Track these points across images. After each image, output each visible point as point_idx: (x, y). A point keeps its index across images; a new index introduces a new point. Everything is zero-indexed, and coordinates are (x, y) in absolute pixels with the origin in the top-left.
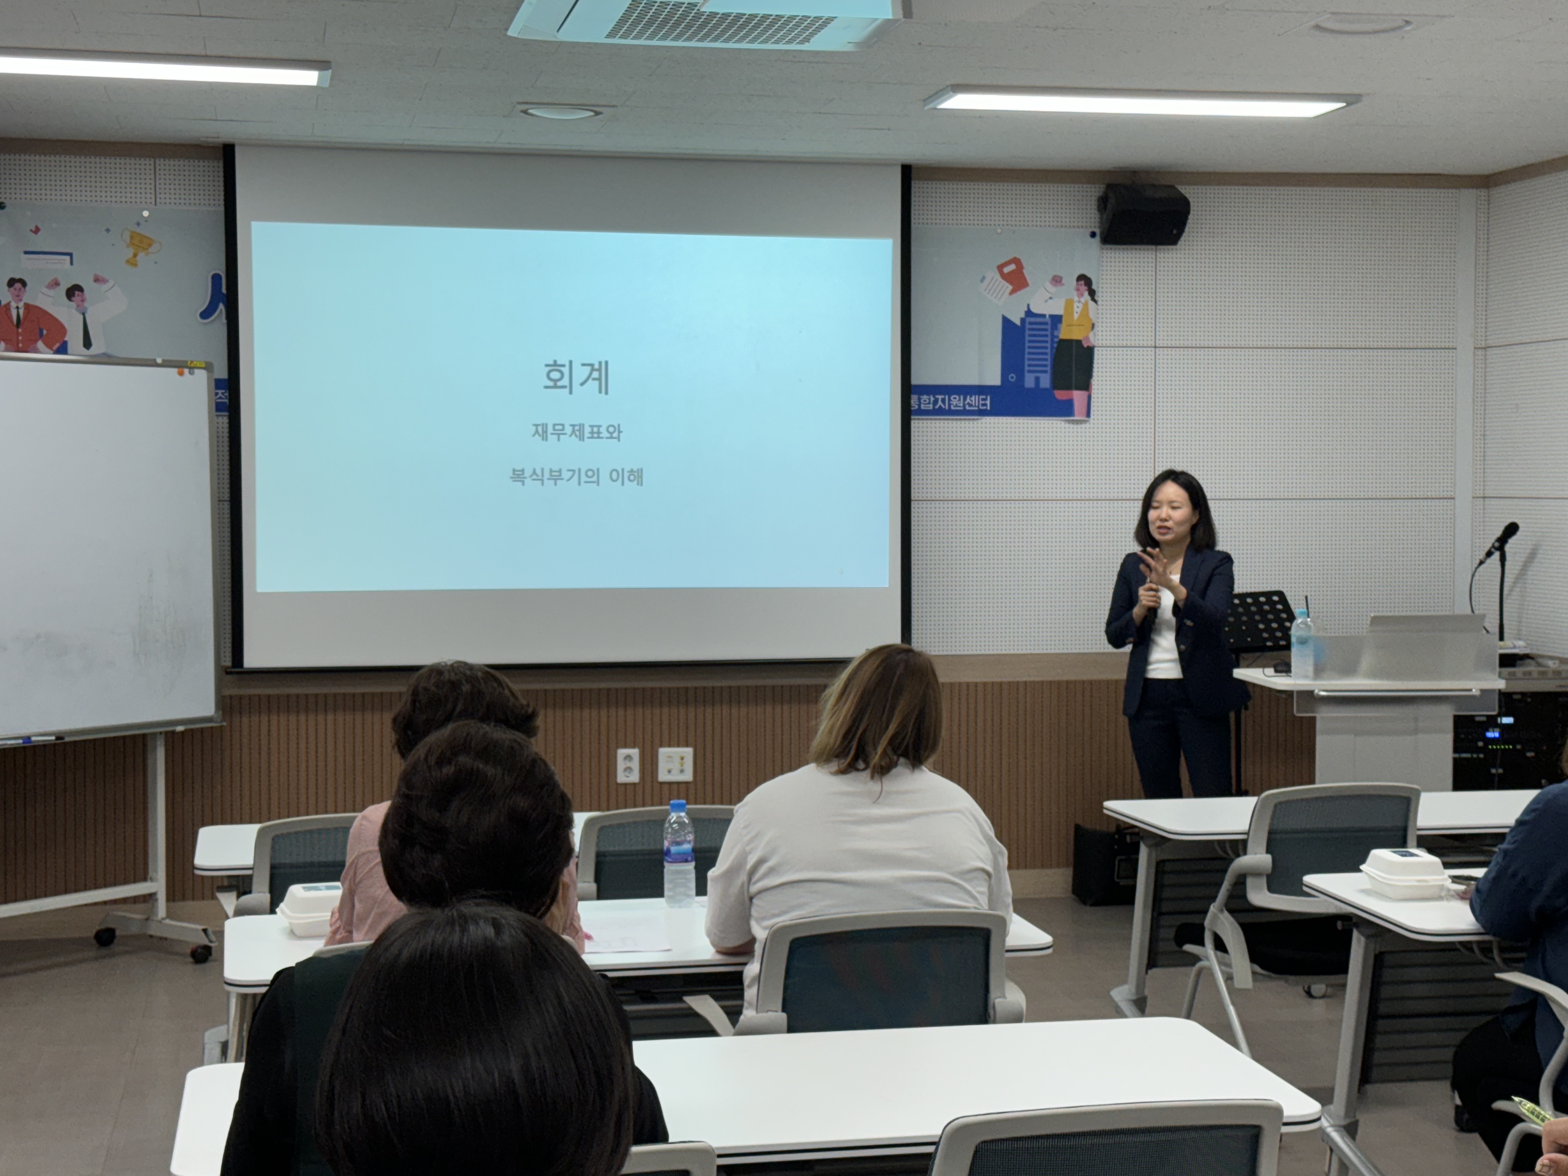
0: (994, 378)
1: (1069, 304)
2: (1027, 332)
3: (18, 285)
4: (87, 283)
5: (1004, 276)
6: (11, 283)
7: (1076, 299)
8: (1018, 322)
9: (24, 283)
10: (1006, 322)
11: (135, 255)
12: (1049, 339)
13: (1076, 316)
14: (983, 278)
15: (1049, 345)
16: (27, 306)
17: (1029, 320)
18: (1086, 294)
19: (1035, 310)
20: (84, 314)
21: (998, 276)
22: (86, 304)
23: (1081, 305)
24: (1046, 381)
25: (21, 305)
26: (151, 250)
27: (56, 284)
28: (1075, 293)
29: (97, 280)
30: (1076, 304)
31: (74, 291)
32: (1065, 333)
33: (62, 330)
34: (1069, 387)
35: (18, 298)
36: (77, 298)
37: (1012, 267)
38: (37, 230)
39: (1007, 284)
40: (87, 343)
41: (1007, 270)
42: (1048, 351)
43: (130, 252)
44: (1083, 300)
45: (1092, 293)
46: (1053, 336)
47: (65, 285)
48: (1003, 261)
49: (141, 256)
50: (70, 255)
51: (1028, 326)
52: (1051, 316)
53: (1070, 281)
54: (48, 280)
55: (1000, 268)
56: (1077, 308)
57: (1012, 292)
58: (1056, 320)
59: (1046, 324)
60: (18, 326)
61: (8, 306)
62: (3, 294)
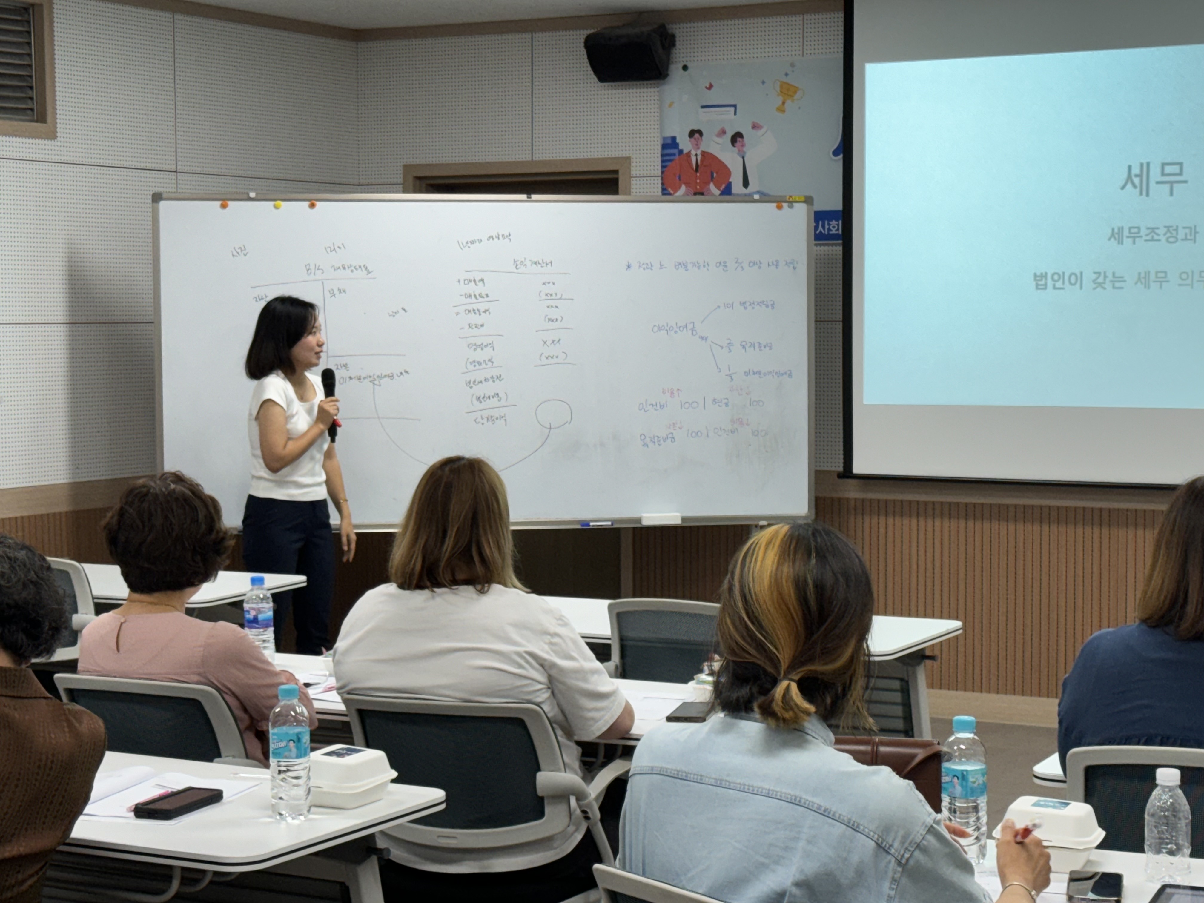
3: (697, 135)
4: (746, 131)
9: (700, 132)
11: (784, 103)
16: (704, 154)
20: (743, 158)
22: (745, 149)
25: (699, 152)
26: (797, 96)
27: (723, 132)
29: (755, 126)
31: (737, 137)
33: (728, 173)
35: (697, 146)
36: (738, 144)
40: (746, 183)
43: (779, 100)
47: (730, 133)
49: (788, 102)
50: (735, 106)
54: (717, 129)
60: (697, 171)
61: (689, 154)
62: (685, 144)
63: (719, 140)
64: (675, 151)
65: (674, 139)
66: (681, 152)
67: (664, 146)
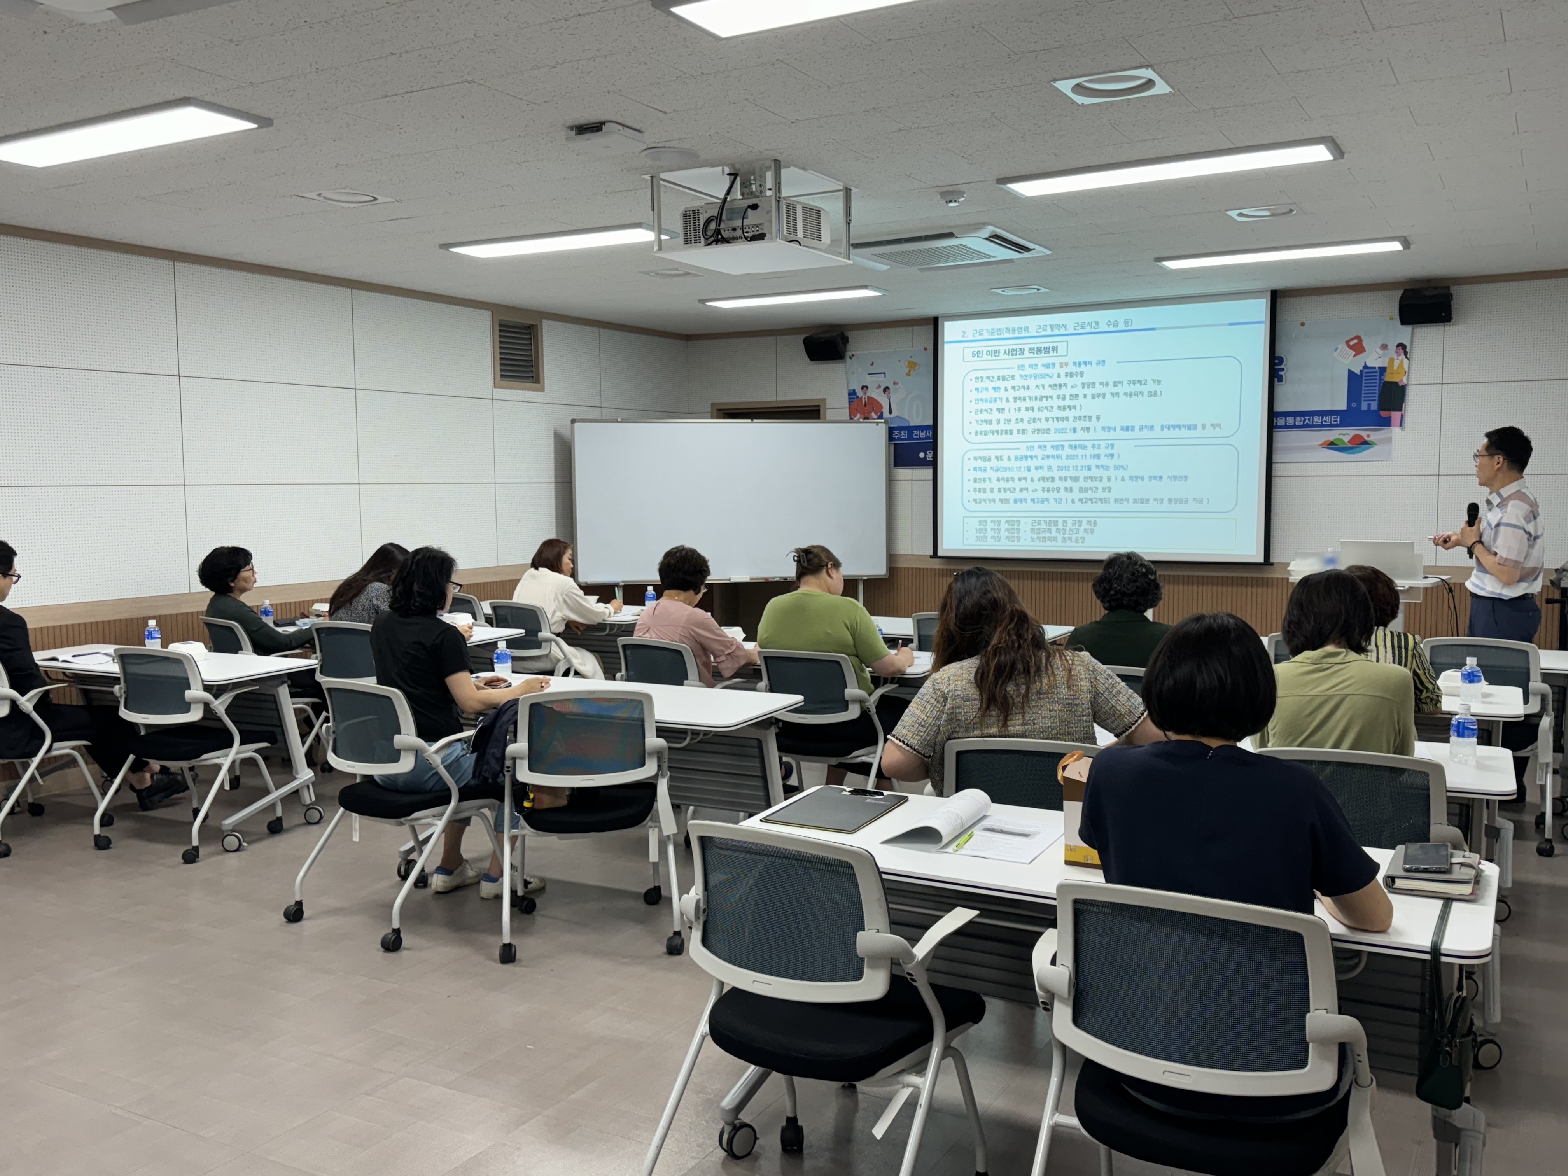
0: (1342, 405)
1: (1392, 361)
2: (1364, 378)
3: (865, 389)
4: (891, 386)
5: (1350, 347)
6: (863, 387)
7: (1396, 357)
8: (1358, 373)
9: (867, 387)
10: (1351, 373)
11: (910, 371)
12: (1378, 381)
13: (1395, 368)
14: (1337, 349)
15: (1377, 385)
16: (868, 397)
17: (1366, 371)
18: (1403, 354)
19: (1369, 365)
20: (889, 399)
21: (1346, 348)
22: (891, 393)
23: (1398, 361)
24: (1374, 406)
25: (866, 397)
26: (916, 368)
27: (879, 387)
28: (1395, 354)
29: (895, 383)
30: (1396, 361)
31: (886, 389)
32: (1388, 378)
33: (882, 407)
34: (1390, 410)
35: (865, 394)
36: (887, 393)
37: (1356, 341)
38: (872, 364)
39: (1351, 351)
40: (891, 412)
41: (1352, 343)
42: (1377, 388)
43: (908, 370)
44: (1400, 358)
45: (1406, 353)
46: (1380, 379)
47: (883, 387)
48: (1348, 339)
49: (912, 371)
50: (885, 373)
51: (1364, 374)
52: (1379, 368)
53: (1392, 347)
54: (877, 385)
55: (1348, 342)
56: (1396, 363)
57: (1355, 356)
58: (1383, 370)
59: (1376, 372)
60: (865, 406)
61: (861, 398)
62: (860, 393)
63: (878, 391)
64: (855, 397)
65: (854, 390)
66: (858, 397)
67: (850, 394)
